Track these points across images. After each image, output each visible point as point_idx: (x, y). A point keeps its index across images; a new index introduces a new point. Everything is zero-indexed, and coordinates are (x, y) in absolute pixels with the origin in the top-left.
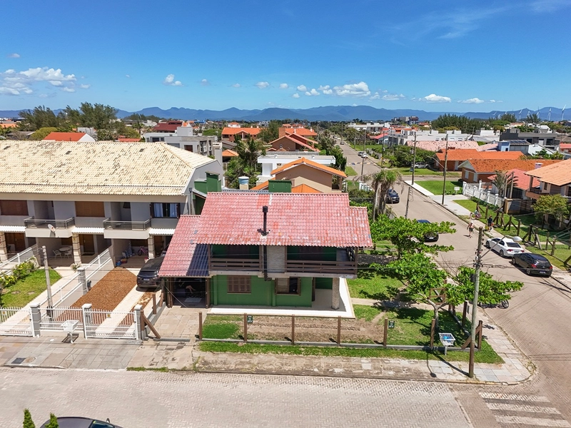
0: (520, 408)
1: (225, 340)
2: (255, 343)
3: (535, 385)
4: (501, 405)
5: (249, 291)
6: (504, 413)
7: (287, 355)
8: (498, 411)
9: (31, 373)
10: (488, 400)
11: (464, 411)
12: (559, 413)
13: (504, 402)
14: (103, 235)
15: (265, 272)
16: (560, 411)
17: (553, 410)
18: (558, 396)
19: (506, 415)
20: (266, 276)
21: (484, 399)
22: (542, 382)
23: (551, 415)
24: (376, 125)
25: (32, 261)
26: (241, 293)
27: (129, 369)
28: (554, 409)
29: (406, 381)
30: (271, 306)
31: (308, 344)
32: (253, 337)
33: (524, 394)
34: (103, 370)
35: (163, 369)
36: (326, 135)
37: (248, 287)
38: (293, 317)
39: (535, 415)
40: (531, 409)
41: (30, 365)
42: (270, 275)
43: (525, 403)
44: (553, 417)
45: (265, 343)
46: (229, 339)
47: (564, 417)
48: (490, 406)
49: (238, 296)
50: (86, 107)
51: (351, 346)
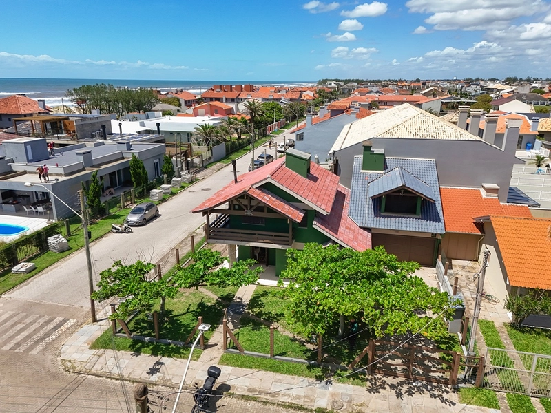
0: (42, 332)
3: (50, 357)
4: (55, 325)
6: (48, 322)
8: (52, 320)
10: (65, 321)
11: (68, 306)
12: (17, 350)
13: (56, 328)
16: (17, 353)
17: (21, 349)
18: (28, 363)
19: (46, 322)
21: (68, 320)
22: (49, 363)
23: (20, 345)
28: (22, 351)
33: (50, 343)
39: (29, 336)
40: (36, 337)
43: (43, 338)
44: (18, 345)
47: (11, 351)
48: (59, 319)
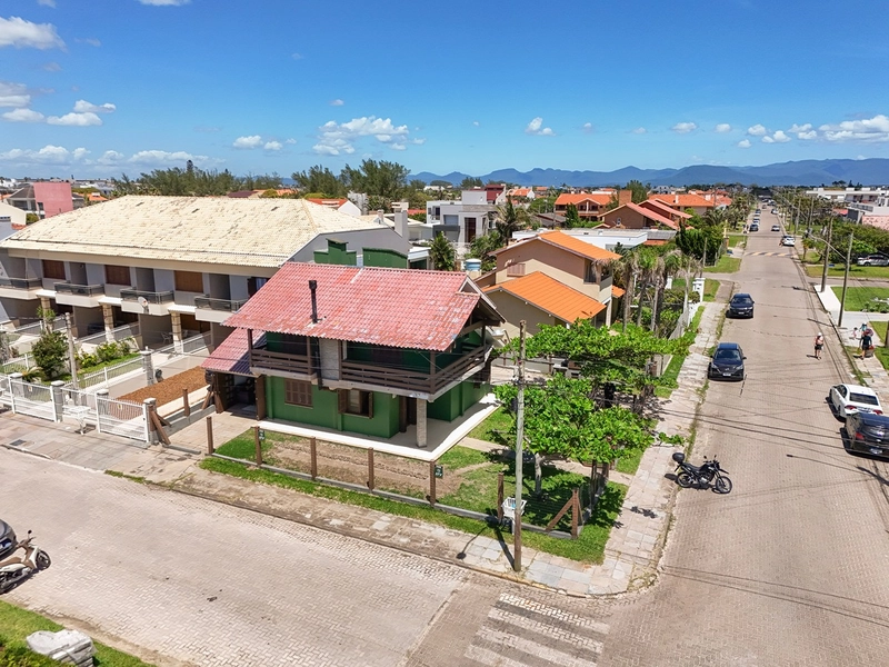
1: (239, 460)
2: (268, 469)
4: (515, 616)
5: (310, 404)
7: (294, 491)
8: (498, 622)
9: (19, 457)
10: (502, 606)
11: (443, 610)
12: (599, 651)
13: (526, 614)
14: (194, 316)
15: (320, 377)
16: (605, 650)
17: (594, 645)
19: (502, 630)
20: (320, 382)
21: (500, 603)
22: (635, 606)
23: (581, 650)
24: (865, 191)
25: (129, 342)
26: (301, 406)
27: (107, 472)
28: (599, 644)
29: (413, 555)
30: (344, 430)
31: (332, 483)
32: (274, 461)
33: (577, 613)
34: (83, 468)
35: (139, 480)
36: (738, 206)
37: (310, 397)
38: (371, 451)
39: (552, 644)
40: (557, 634)
41: (23, 449)
42: (326, 383)
43: (560, 624)
44: (580, 653)
45: (281, 472)
46: (244, 461)
47: (600, 658)
48: (495, 613)
49: (298, 410)
50: (369, 166)
51: (386, 496)
